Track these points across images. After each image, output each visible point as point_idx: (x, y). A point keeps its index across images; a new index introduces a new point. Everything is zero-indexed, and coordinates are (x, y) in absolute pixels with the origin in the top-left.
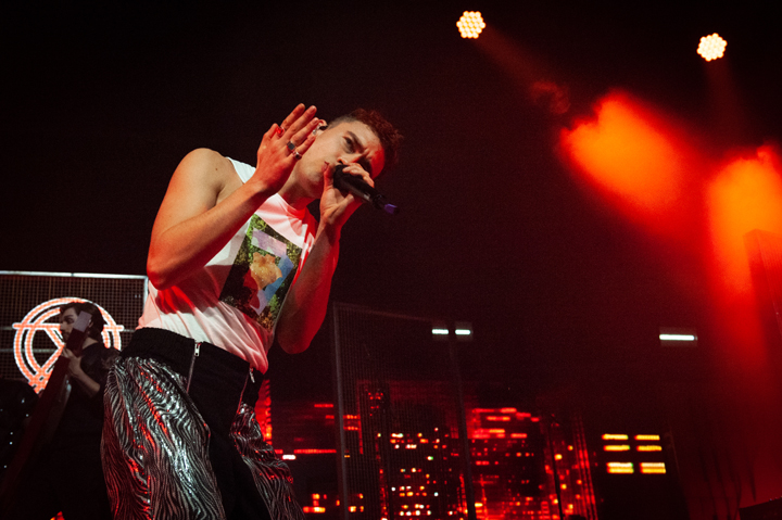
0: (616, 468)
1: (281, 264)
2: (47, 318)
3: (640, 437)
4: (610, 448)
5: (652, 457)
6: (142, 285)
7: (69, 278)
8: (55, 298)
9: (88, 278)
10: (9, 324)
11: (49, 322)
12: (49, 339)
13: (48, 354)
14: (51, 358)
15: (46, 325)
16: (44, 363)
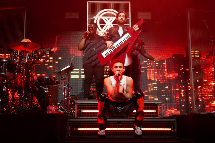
2: (103, 15)
6: (129, 4)
7: (108, 3)
8: (105, 9)
9: (113, 3)
10: (92, 17)
11: (103, 16)
12: (104, 21)
13: (104, 25)
14: (104, 27)
15: (102, 17)
16: (103, 28)
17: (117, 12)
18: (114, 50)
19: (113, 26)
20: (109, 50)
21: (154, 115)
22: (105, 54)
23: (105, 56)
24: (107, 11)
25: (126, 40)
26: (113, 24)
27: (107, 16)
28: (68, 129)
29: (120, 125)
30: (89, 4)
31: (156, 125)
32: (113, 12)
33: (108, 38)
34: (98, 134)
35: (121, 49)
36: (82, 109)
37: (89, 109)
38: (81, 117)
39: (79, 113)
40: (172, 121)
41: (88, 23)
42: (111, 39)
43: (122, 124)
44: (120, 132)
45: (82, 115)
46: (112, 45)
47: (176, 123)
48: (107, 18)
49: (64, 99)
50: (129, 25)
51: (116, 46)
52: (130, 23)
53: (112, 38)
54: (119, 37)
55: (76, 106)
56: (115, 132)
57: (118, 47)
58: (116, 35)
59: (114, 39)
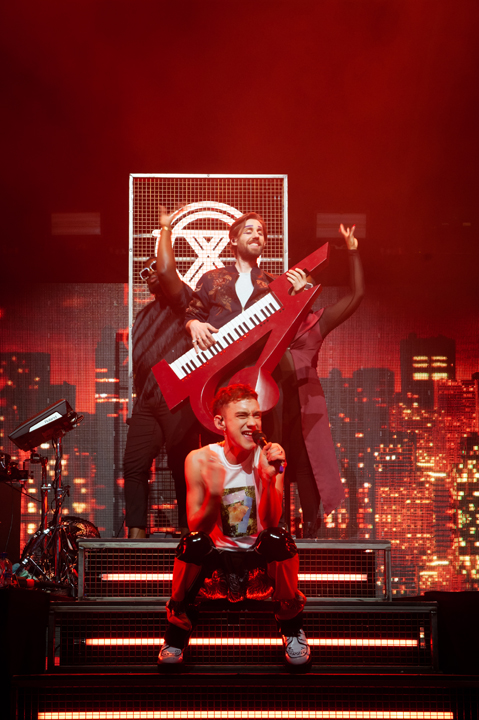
0: (419, 376)
1: (245, 503)
2: (185, 224)
3: (435, 358)
4: (417, 365)
5: (440, 370)
6: (281, 185)
7: (205, 179)
8: (193, 201)
9: (225, 179)
10: (149, 232)
11: (189, 228)
12: (189, 247)
13: (189, 263)
14: (192, 267)
15: (185, 231)
16: (185, 272)
17: (239, 214)
18: (216, 353)
19: (224, 263)
20: (200, 351)
21: (359, 592)
22: (183, 368)
23: (181, 375)
24: (201, 210)
25: (263, 318)
26: (224, 259)
27: (201, 228)
28: (51, 642)
29: (237, 628)
30: (135, 184)
31: (365, 629)
32: (225, 213)
33: (197, 308)
34: (158, 659)
35: (243, 350)
36: (105, 568)
37: (127, 568)
38: (99, 599)
39: (93, 585)
40: (420, 615)
41: (131, 254)
42: (206, 314)
43: (242, 622)
44: (237, 653)
45: (104, 591)
46: (209, 334)
47: (434, 621)
48: (201, 234)
49: (42, 533)
50: (282, 263)
51: (224, 338)
52: (286, 255)
53: (211, 311)
54: (237, 310)
55: (81, 559)
56: (219, 653)
57: (231, 342)
58: (226, 302)
59: (217, 313)
